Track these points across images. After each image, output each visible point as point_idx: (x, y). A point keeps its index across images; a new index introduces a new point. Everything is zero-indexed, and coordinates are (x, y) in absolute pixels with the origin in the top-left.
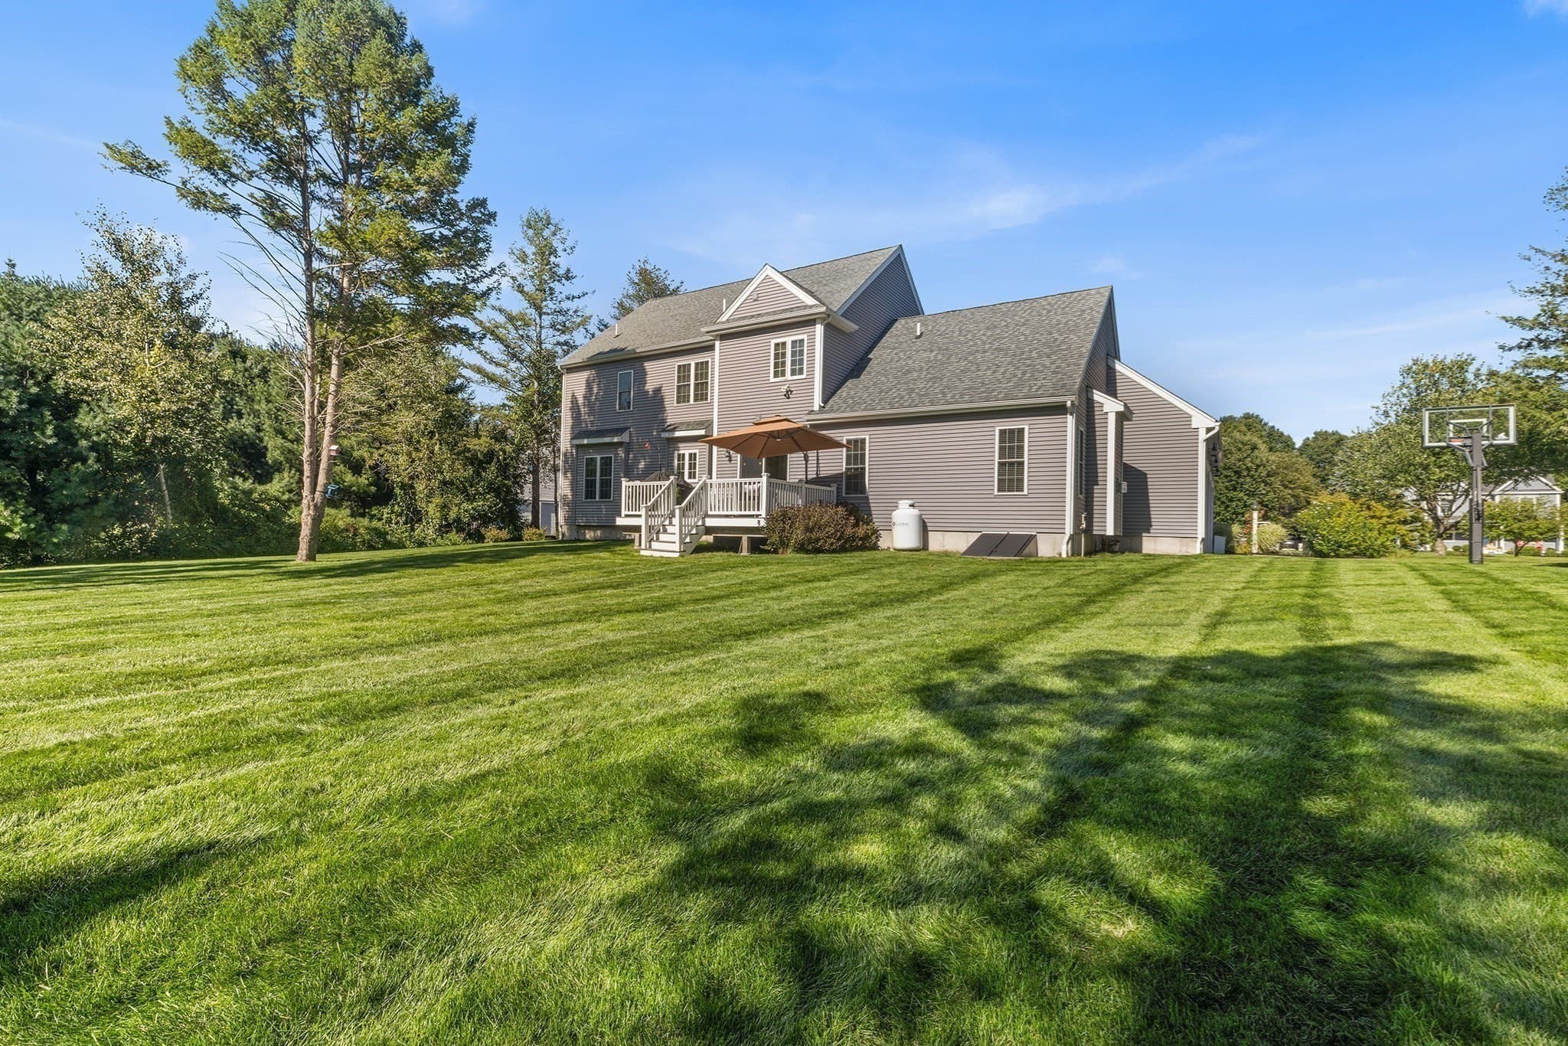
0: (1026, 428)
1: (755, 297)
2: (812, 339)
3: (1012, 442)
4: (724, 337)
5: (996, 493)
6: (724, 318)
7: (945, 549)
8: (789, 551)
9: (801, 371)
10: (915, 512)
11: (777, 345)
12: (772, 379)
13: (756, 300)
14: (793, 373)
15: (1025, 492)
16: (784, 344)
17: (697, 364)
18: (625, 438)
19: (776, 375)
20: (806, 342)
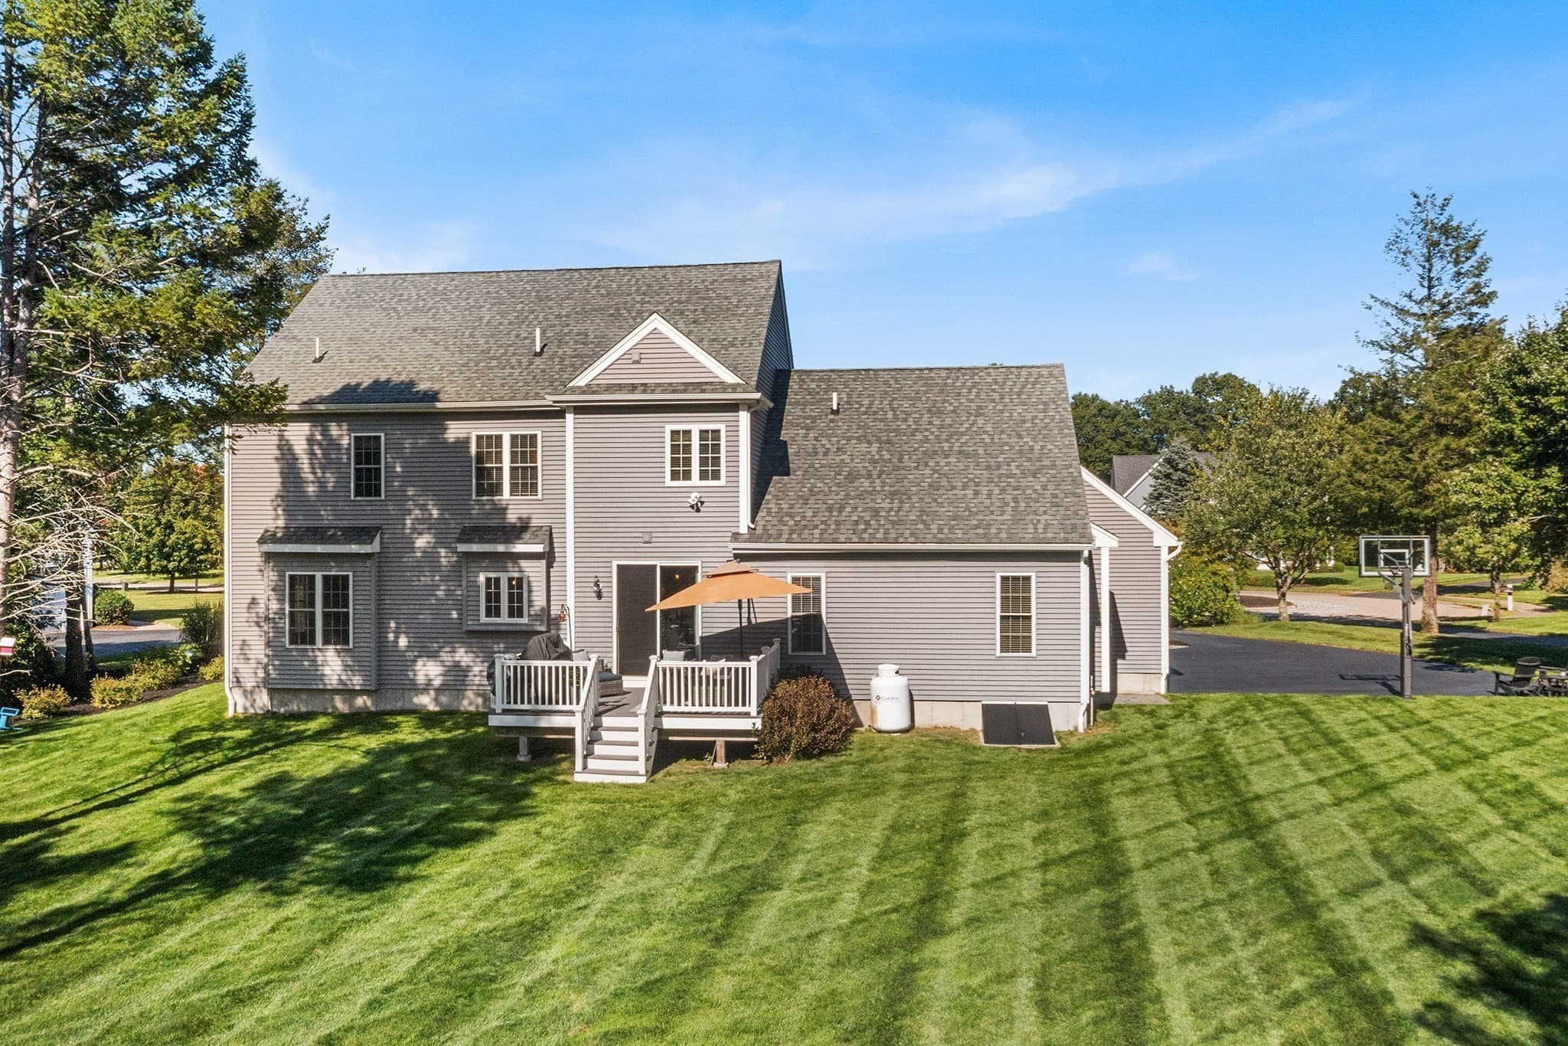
0: (1033, 576)
1: (636, 358)
2: (734, 432)
3: (1016, 592)
4: (580, 410)
5: (998, 653)
6: (582, 381)
7: (934, 723)
8: (788, 758)
9: (716, 475)
10: (902, 681)
11: (675, 434)
12: (669, 482)
13: (638, 362)
14: (704, 476)
15: (1034, 653)
16: (688, 433)
17: (514, 438)
18: (374, 547)
19: (675, 476)
20: (723, 435)
